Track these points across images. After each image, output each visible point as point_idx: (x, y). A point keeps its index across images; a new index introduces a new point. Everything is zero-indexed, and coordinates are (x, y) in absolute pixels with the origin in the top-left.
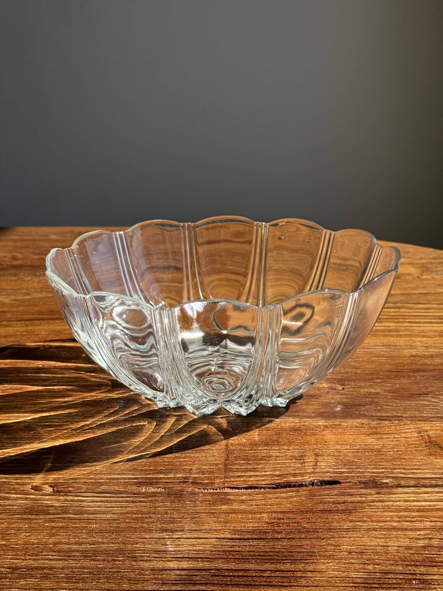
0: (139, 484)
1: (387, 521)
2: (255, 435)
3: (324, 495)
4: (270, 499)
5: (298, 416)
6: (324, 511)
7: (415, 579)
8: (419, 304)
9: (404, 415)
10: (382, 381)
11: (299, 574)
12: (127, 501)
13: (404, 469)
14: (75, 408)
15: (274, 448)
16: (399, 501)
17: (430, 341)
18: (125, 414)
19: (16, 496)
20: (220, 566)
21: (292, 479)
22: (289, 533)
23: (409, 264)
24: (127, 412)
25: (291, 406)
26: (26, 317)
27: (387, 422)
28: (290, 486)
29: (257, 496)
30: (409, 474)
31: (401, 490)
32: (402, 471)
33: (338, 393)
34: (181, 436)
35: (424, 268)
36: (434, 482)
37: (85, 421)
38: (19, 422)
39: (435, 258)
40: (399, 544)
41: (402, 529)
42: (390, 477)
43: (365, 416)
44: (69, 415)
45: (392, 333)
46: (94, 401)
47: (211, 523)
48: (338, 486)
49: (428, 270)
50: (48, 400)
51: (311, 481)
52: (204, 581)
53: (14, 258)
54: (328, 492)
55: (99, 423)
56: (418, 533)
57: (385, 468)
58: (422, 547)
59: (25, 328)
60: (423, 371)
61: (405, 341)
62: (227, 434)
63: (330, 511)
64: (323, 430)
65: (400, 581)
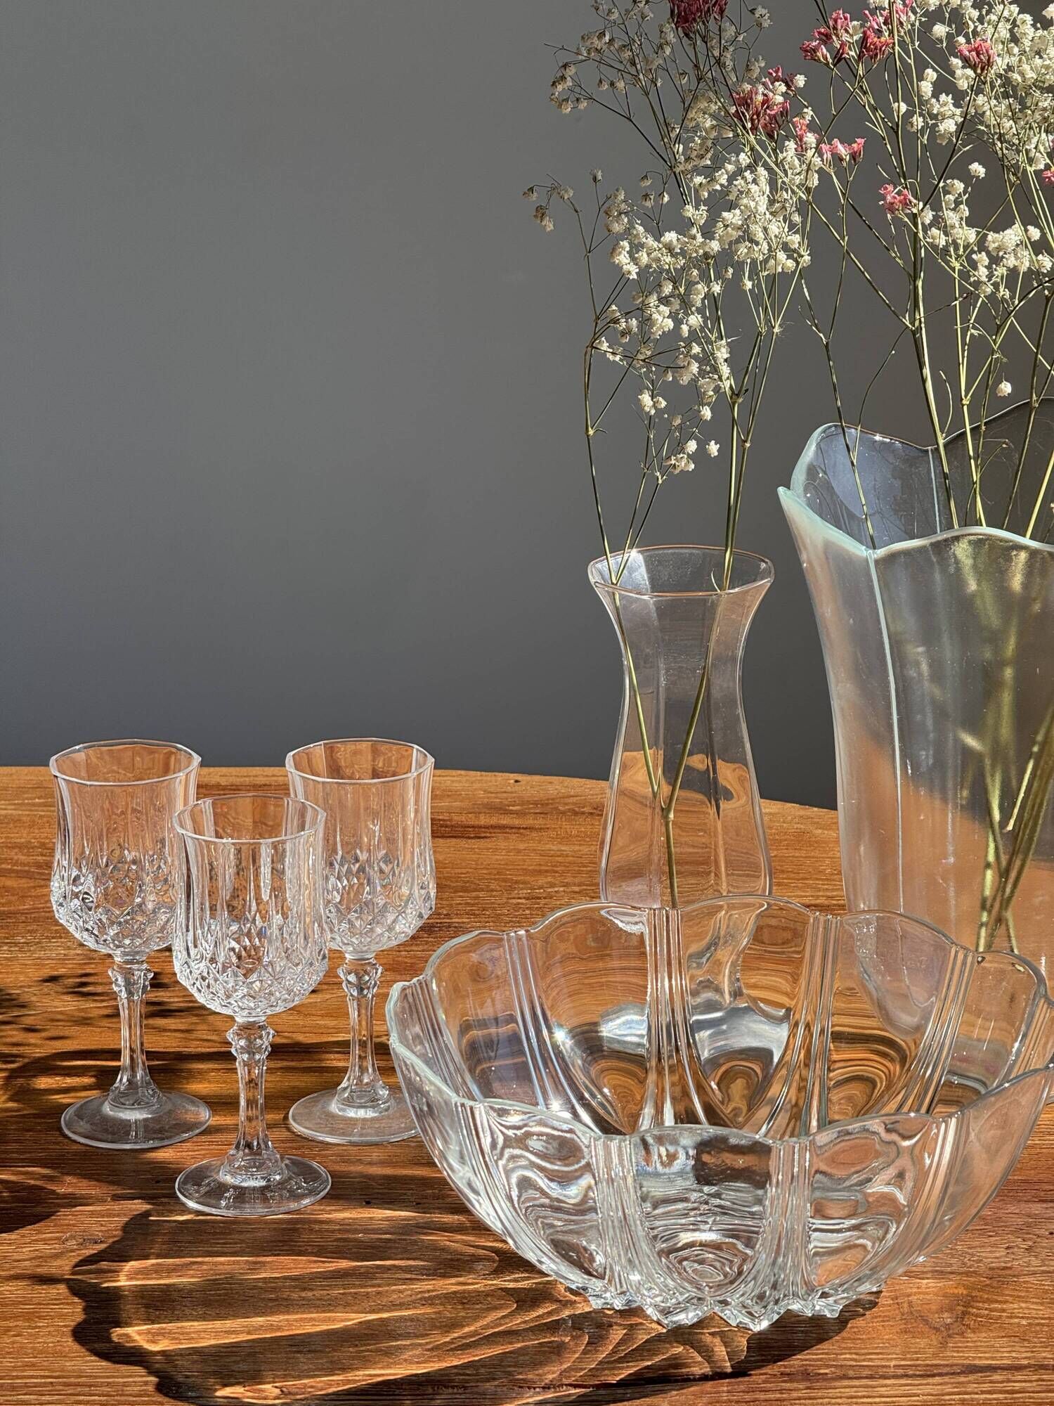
3: (723, 1392)
13: (856, 1354)
21: (671, 1371)
42: (831, 1366)
48: (745, 1379)
51: (703, 1374)
54: (728, 1388)
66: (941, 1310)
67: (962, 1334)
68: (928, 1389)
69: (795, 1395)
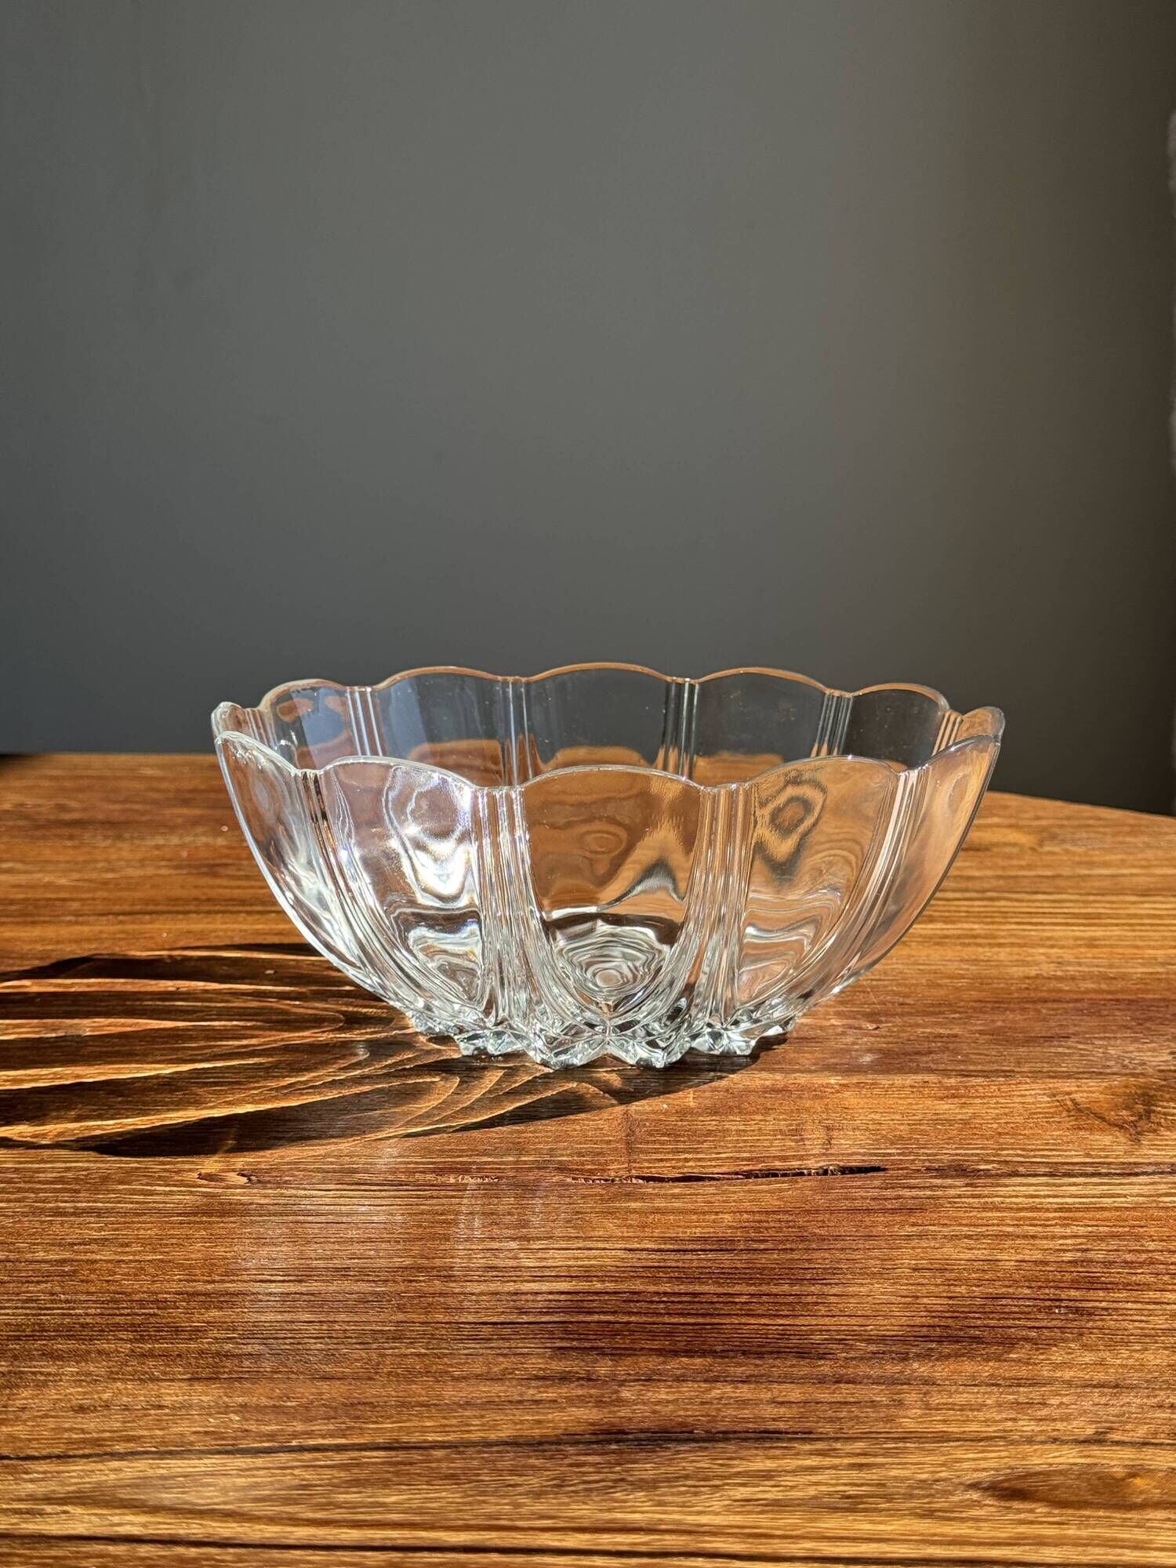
0: (440, 1171)
1: (993, 1225)
2: (688, 1098)
3: (852, 1187)
4: (735, 1192)
5: (781, 1070)
6: (856, 1210)
7: (1059, 1307)
8: (1036, 893)
9: (1016, 1069)
10: (963, 1015)
11: (809, 1299)
12: (418, 1197)
13: (1023, 1150)
14: (271, 1056)
15: (731, 1118)
16: (1017, 1196)
17: (1068, 955)
18: (386, 1066)
19: (168, 1189)
20: (641, 1288)
21: (778, 1164)
22: (781, 1242)
23: (1010, 826)
24: (389, 1062)
25: (762, 1054)
26: (116, 908)
27: (980, 1080)
28: (775, 1175)
29: (709, 1189)
30: (1035, 1156)
31: (1019, 1180)
32: (1019, 1152)
33: (866, 1035)
34: (520, 1100)
35: (1045, 835)
36: (1090, 1170)
37: (296, 1076)
38: (145, 1078)
39: (1068, 818)
40: (1019, 1257)
41: (1025, 1237)
42: (993, 1162)
43: (931, 1071)
44: (257, 1067)
45: (979, 941)
46: (310, 1045)
47: (611, 1226)
48: (881, 1174)
49: (1053, 837)
50: (202, 1043)
51: (821, 1167)
52: (609, 1307)
53: (62, 808)
54: (859, 1183)
55: (330, 1079)
56: (1061, 1242)
57: (982, 1149)
58: (1070, 1262)
59: (119, 927)
60: (1054, 1001)
61: (1011, 954)
62: (624, 1096)
63: (868, 1211)
64: (838, 1092)
65: (1030, 1309)
66: (1116, 1107)
67: (1155, 1131)
68: (1136, 1190)
69: (952, 1192)
